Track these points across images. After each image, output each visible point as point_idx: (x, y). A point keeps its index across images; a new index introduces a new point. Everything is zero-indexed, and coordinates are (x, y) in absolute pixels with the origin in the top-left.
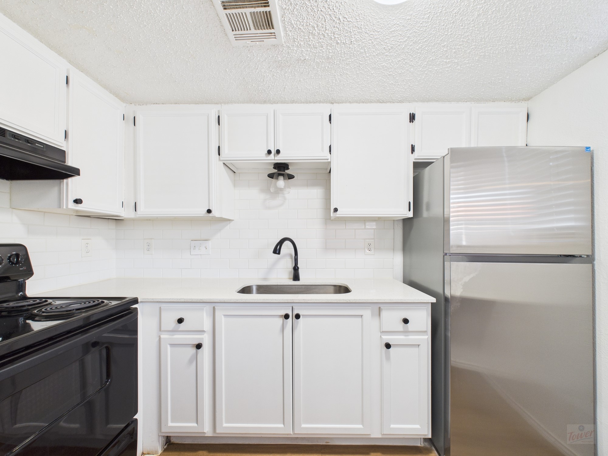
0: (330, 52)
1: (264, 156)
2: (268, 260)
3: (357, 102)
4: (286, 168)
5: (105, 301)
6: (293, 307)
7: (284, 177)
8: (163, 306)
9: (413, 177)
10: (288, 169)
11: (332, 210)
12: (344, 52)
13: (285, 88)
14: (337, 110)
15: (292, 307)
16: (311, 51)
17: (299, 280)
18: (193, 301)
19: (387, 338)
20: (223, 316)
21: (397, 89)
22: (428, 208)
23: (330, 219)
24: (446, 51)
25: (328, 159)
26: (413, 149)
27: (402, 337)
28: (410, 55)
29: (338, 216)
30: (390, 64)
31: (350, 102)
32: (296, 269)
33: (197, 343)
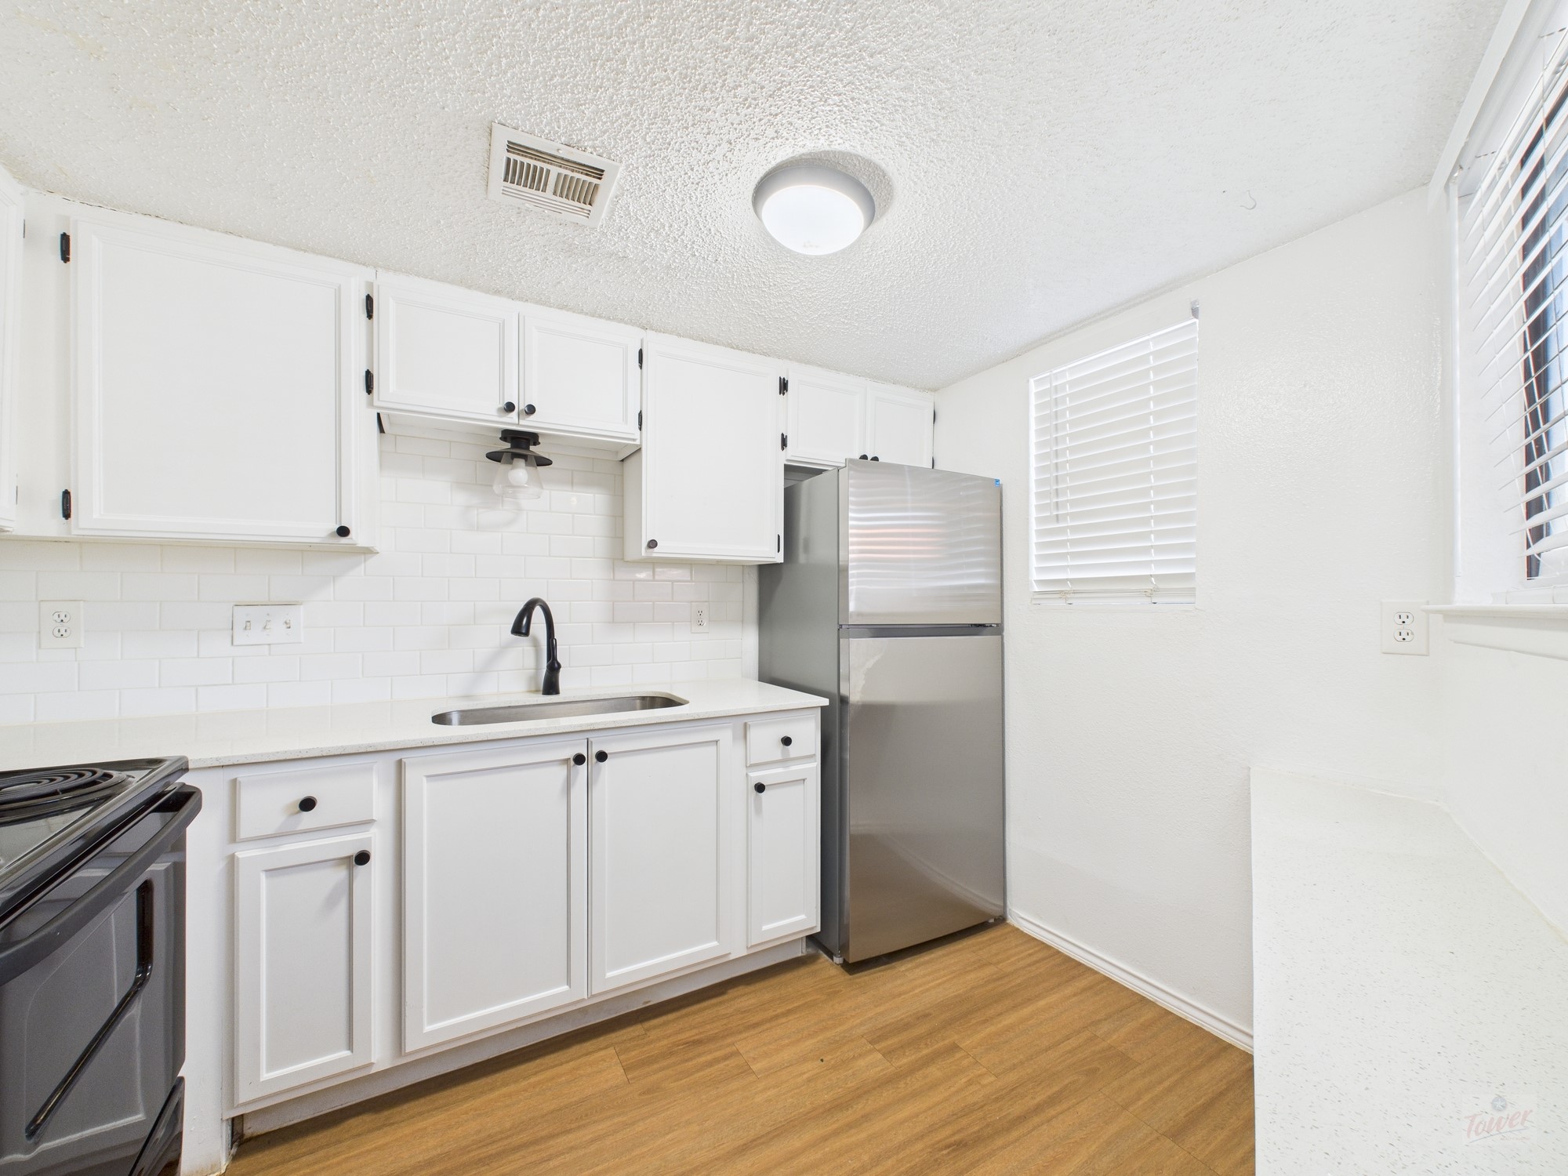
0: (674, 262)
1: (495, 412)
2: (474, 652)
3: (691, 337)
4: (532, 442)
5: (115, 774)
6: (590, 739)
7: (526, 461)
8: (241, 774)
9: (785, 489)
10: (536, 443)
11: (644, 544)
12: (700, 268)
13: (559, 283)
14: (655, 345)
15: (588, 739)
16: (643, 251)
17: (557, 692)
18: (347, 752)
19: (758, 776)
20: (425, 779)
21: (766, 336)
22: (807, 549)
23: (623, 559)
24: (847, 310)
25: (634, 440)
26: (784, 443)
27: (780, 770)
28: (798, 300)
29: (655, 555)
30: (766, 303)
31: (679, 335)
32: (554, 667)
33: (354, 851)
